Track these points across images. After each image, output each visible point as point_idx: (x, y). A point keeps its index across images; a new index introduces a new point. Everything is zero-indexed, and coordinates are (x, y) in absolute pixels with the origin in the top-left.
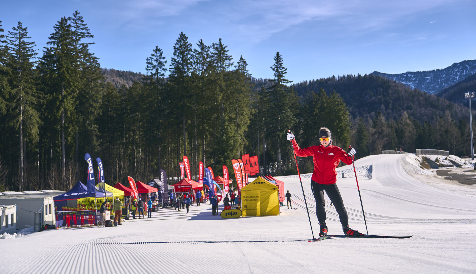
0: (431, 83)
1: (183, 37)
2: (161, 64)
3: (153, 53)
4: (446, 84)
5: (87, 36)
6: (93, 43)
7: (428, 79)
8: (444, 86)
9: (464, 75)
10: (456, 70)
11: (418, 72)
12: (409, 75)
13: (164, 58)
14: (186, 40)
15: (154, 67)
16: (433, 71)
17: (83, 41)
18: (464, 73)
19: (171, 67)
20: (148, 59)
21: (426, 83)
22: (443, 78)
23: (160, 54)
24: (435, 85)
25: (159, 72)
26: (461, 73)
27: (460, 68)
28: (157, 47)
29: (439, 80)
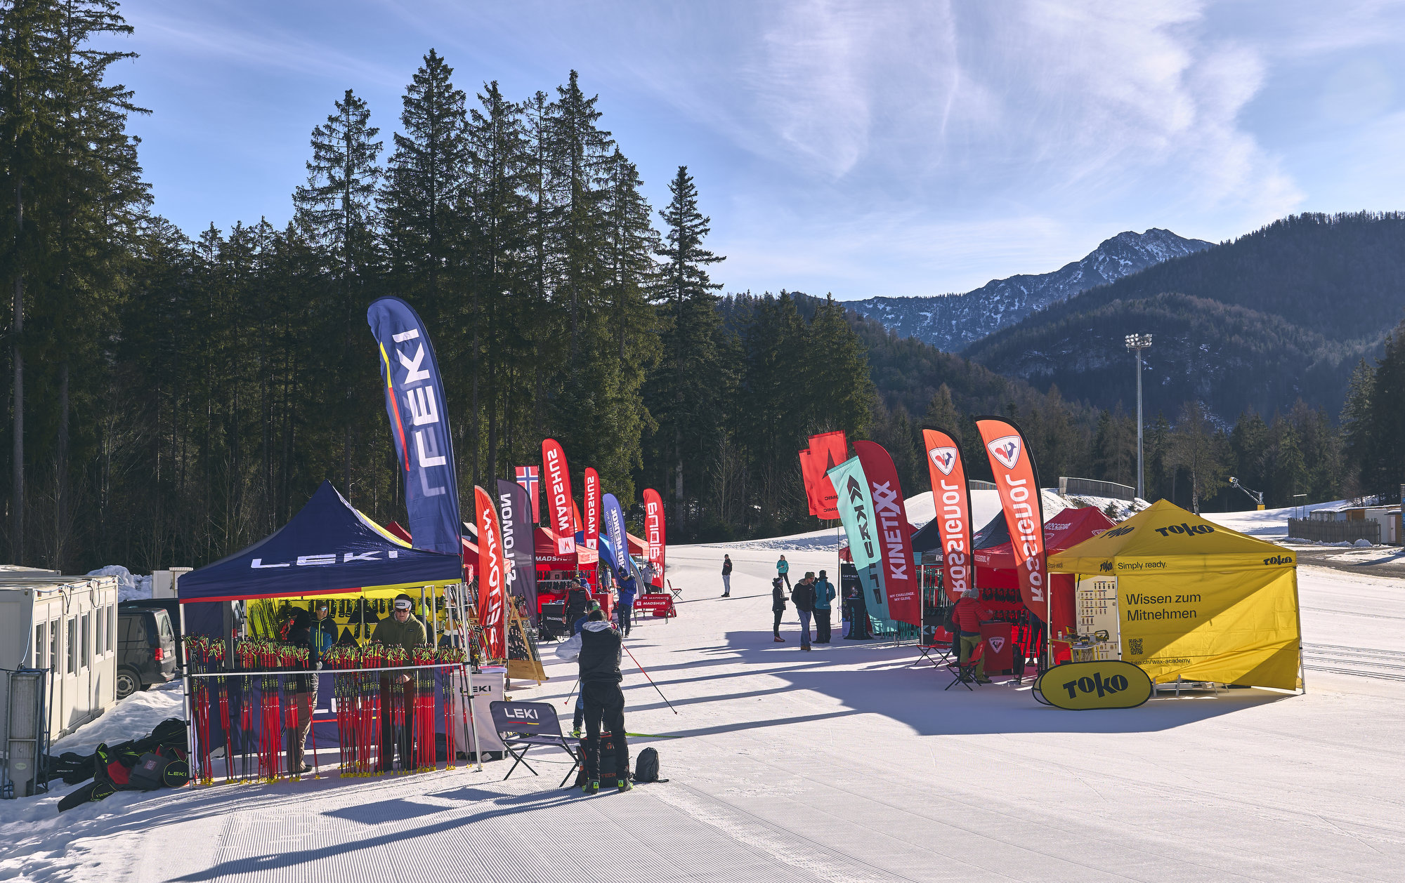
0: (932, 328)
1: (435, 68)
2: (360, 153)
3: (336, 112)
4: (971, 331)
5: (109, 27)
6: (132, 54)
7: (926, 317)
8: (965, 336)
9: (1014, 312)
10: (996, 299)
11: (902, 299)
12: (881, 307)
13: (373, 132)
14: (446, 78)
15: (337, 160)
16: (940, 298)
17: (97, 41)
18: (1014, 306)
19: (392, 165)
20: (318, 132)
21: (921, 328)
22: (964, 317)
23: (359, 118)
24: (944, 335)
25: (353, 177)
26: (1007, 307)
27: (1007, 294)
28: (349, 93)
29: (954, 322)
